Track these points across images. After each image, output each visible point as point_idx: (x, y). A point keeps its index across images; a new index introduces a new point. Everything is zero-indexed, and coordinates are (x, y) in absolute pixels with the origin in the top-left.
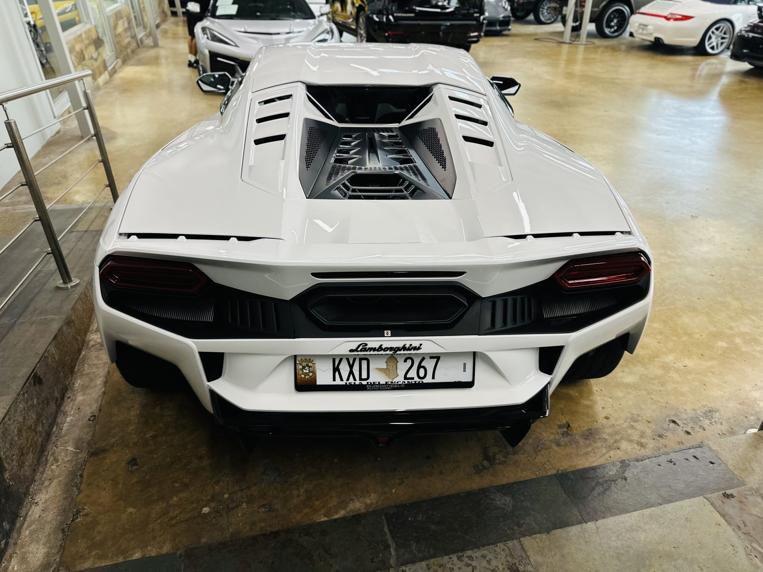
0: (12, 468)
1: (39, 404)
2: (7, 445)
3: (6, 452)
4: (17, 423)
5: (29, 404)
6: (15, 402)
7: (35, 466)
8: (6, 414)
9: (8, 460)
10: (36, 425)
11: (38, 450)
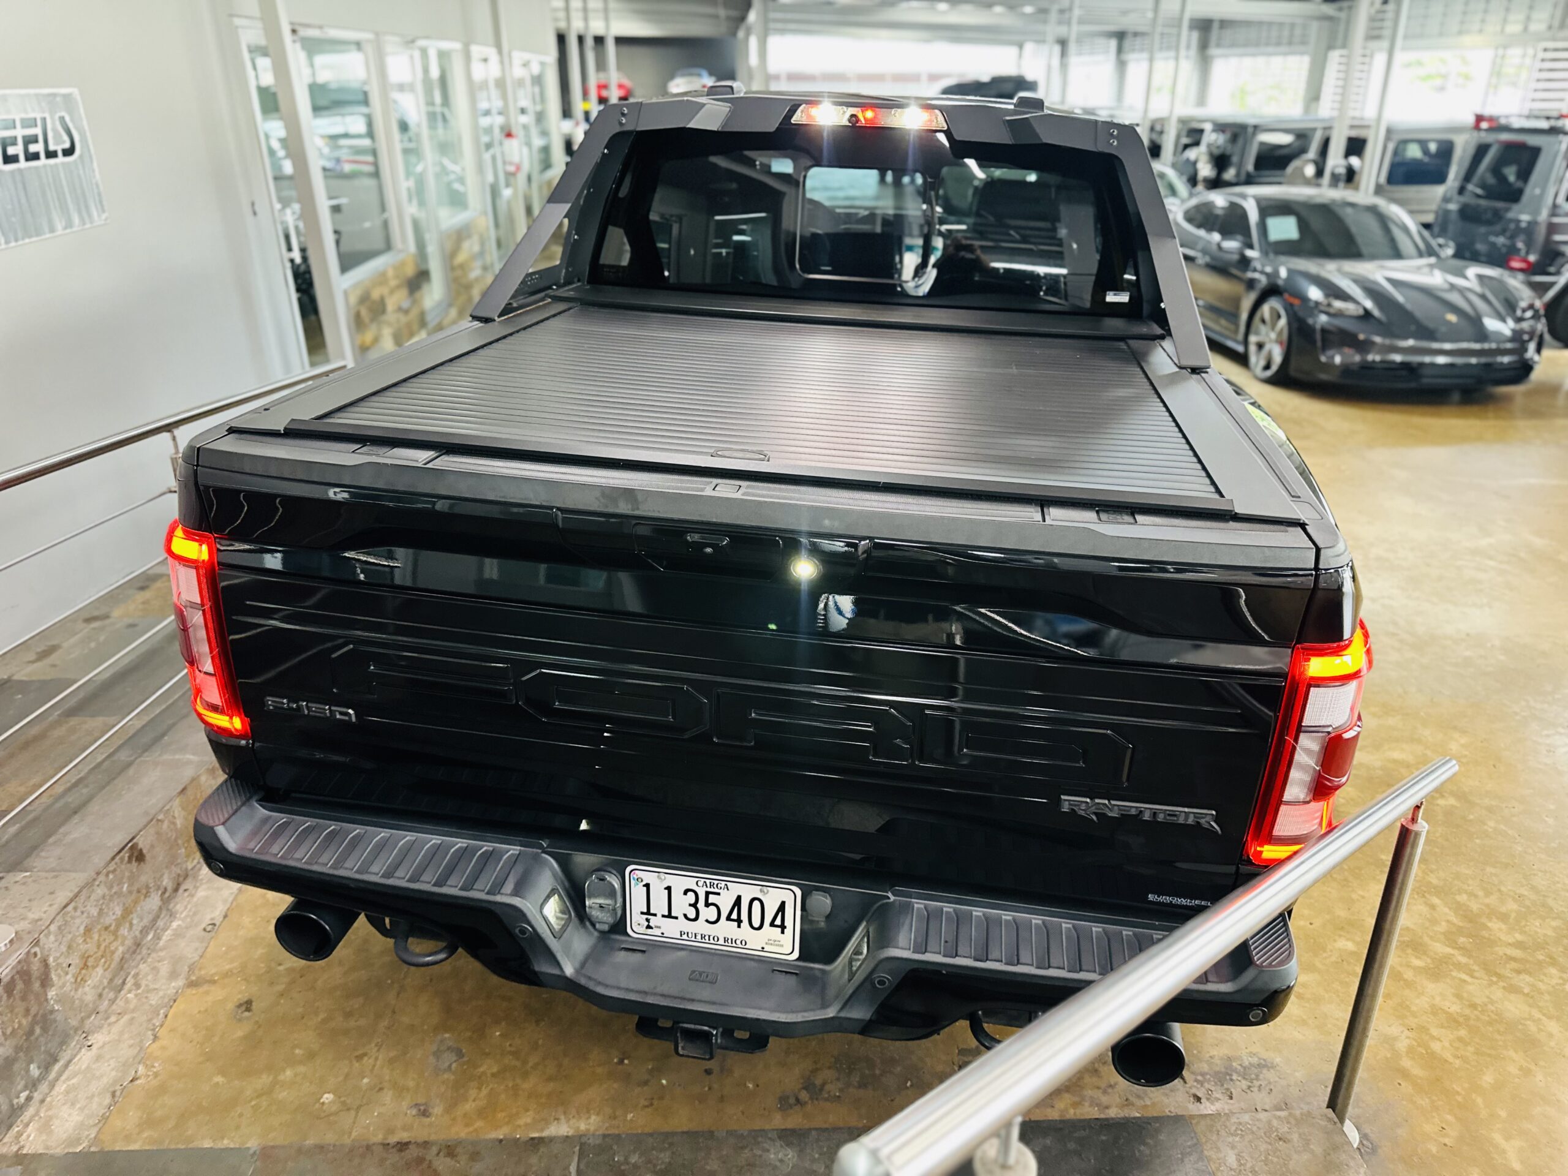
1: (130, 892)
2: (64, 948)
3: (59, 958)
4: (88, 917)
5: (114, 891)
6: (90, 883)
7: (104, 989)
8: (71, 901)
9: (59, 971)
10: (118, 926)
11: (112, 966)
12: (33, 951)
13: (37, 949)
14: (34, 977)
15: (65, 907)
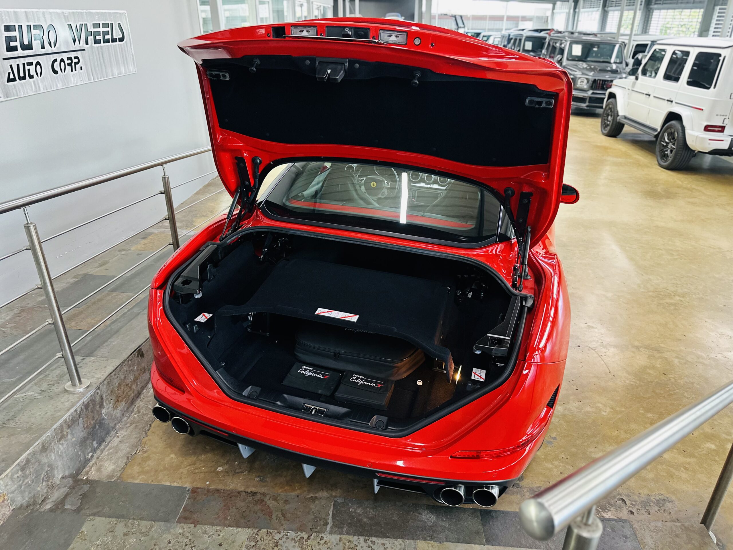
0: (109, 408)
1: (138, 370)
2: (109, 392)
3: (107, 396)
4: (120, 379)
5: (131, 369)
6: (121, 365)
7: (125, 411)
8: (113, 371)
9: (107, 402)
10: (132, 385)
11: (129, 402)
12: (97, 391)
13: (98, 391)
14: (97, 403)
15: (111, 373)
